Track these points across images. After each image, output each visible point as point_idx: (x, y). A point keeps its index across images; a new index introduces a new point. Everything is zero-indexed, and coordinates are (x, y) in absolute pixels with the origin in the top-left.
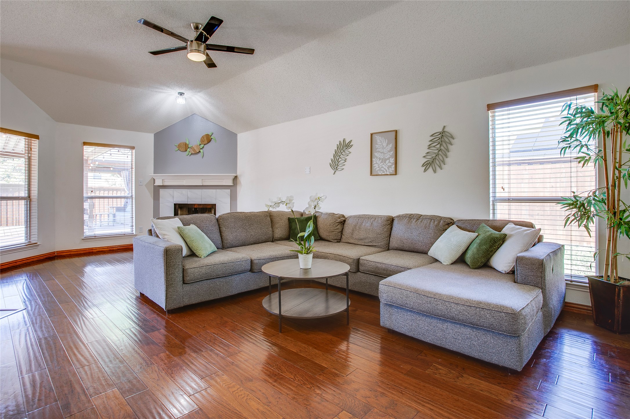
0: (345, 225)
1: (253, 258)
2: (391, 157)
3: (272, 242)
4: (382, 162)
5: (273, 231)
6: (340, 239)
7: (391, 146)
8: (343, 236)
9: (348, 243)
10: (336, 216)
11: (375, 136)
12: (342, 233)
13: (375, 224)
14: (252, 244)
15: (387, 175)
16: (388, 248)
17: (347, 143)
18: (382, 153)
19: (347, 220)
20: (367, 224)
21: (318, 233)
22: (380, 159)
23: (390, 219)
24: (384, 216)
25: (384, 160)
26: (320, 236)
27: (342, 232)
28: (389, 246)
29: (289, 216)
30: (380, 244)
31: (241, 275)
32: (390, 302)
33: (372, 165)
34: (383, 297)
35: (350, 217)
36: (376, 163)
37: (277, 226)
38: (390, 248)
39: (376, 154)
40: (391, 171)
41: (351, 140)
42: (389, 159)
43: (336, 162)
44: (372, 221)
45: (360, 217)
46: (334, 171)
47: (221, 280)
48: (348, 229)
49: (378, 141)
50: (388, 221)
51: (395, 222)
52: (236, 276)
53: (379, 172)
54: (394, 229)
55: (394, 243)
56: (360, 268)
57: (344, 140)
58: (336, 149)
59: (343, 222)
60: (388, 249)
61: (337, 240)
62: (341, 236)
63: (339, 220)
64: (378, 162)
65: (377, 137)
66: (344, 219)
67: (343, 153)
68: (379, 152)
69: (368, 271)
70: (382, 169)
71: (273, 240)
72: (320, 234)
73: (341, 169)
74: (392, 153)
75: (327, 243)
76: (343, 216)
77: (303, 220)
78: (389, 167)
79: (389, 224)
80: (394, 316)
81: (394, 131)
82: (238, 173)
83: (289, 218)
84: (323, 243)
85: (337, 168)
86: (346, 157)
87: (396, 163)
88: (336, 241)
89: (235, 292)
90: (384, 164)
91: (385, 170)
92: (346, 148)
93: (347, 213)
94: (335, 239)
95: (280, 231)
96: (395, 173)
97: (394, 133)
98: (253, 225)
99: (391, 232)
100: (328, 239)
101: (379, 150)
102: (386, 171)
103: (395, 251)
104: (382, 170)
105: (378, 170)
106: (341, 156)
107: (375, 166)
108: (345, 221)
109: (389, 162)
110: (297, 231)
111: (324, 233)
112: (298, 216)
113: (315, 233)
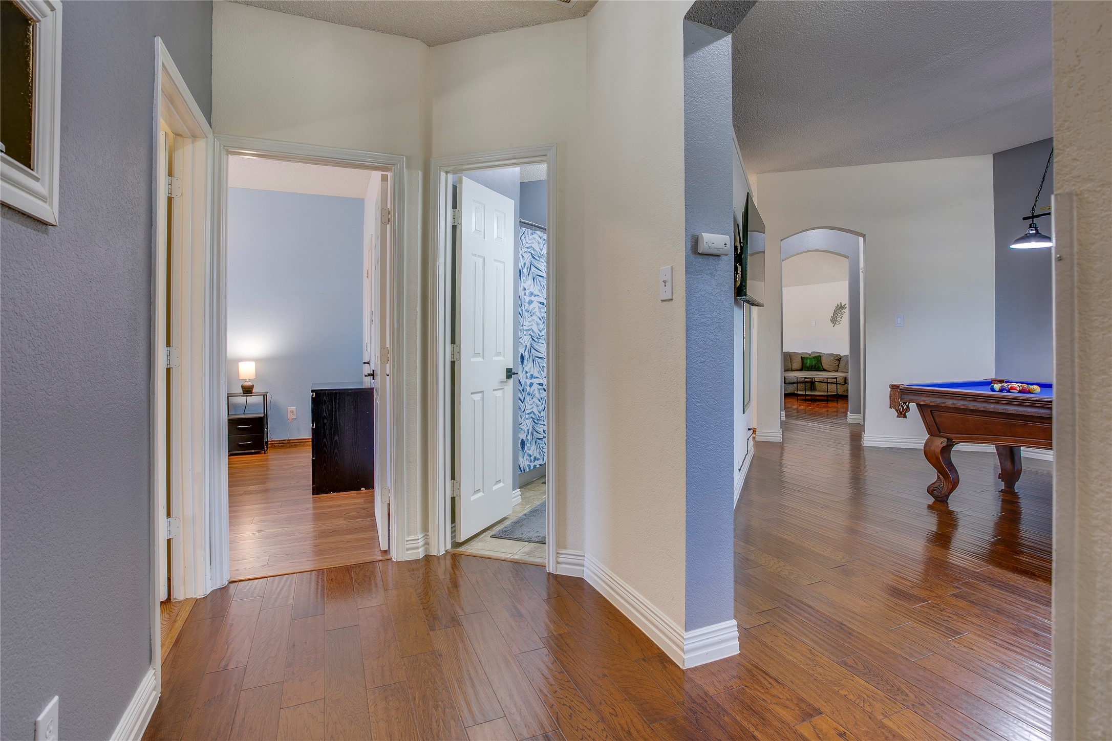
5: (791, 365)
6: (837, 370)
9: (843, 372)
10: (835, 355)
17: (842, 306)
26: (823, 368)
27: (838, 366)
29: (801, 356)
35: (844, 356)
37: (794, 361)
41: (846, 304)
43: (835, 318)
46: (832, 325)
48: (843, 363)
57: (841, 304)
58: (834, 311)
63: (836, 358)
71: (791, 370)
73: (838, 323)
76: (840, 355)
77: (812, 358)
85: (836, 323)
86: (842, 315)
92: (842, 309)
93: (842, 355)
94: (834, 370)
95: (796, 365)
100: (829, 370)
106: (839, 314)
108: (840, 359)
110: (808, 365)
111: (825, 367)
112: (808, 356)
113: (820, 366)
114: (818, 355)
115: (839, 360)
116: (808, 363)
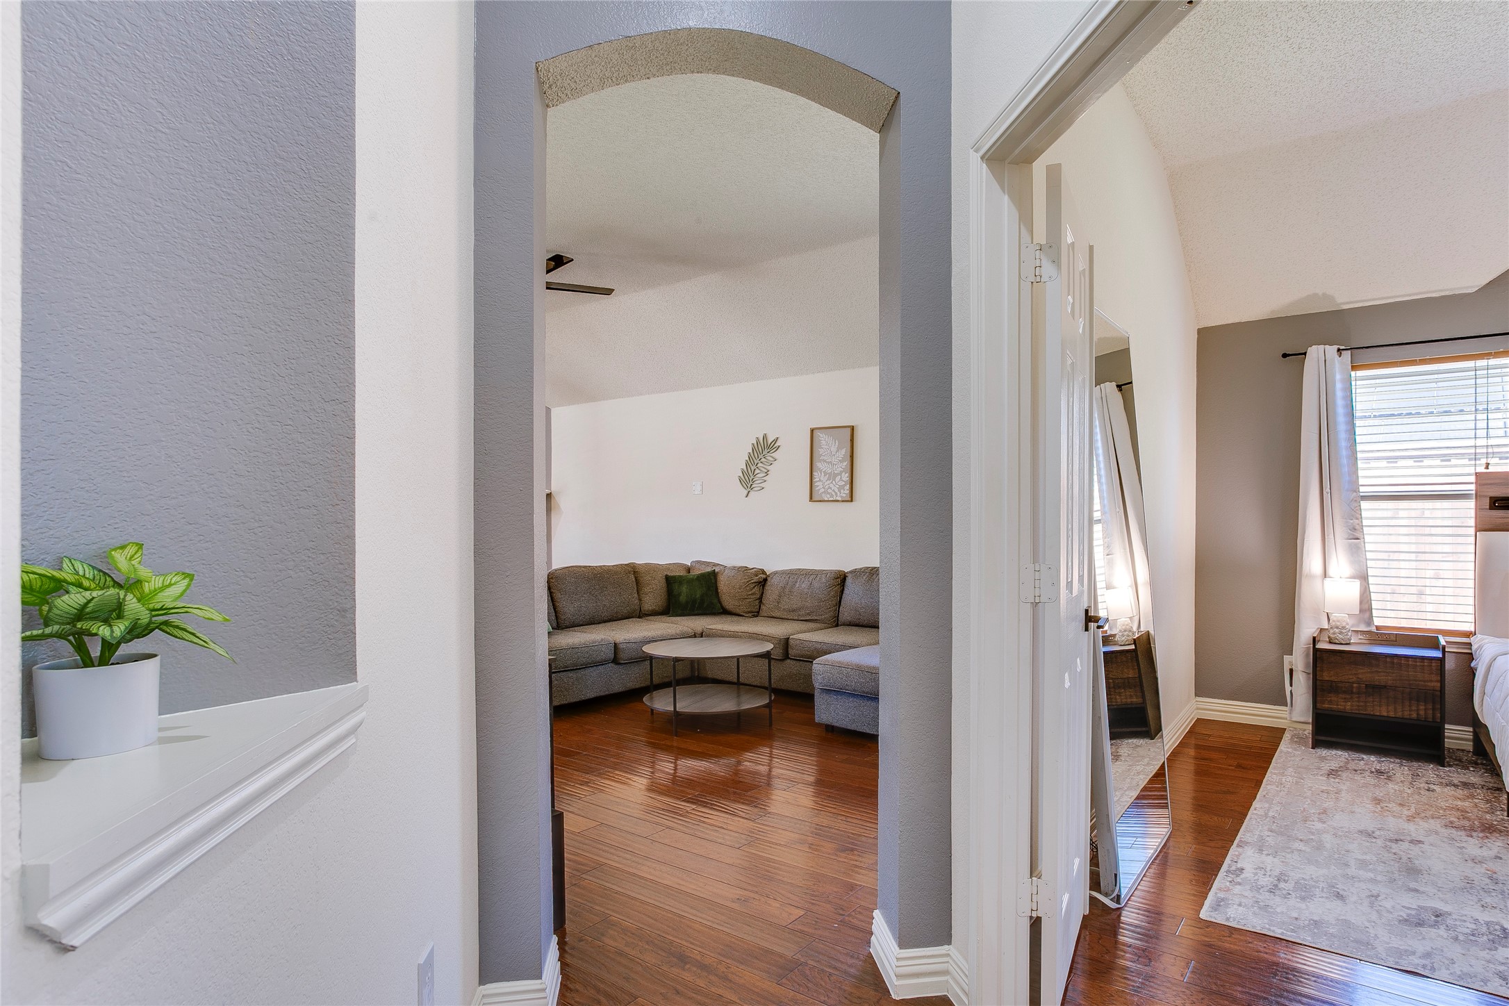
0: (767, 588)
1: (618, 641)
2: (844, 471)
3: (638, 618)
4: (829, 479)
5: (640, 600)
6: (758, 612)
7: (844, 452)
8: (763, 607)
9: (771, 617)
10: (751, 571)
11: (816, 433)
12: (761, 601)
13: (816, 584)
14: (605, 622)
15: (838, 501)
16: (836, 623)
17: (769, 443)
18: (828, 463)
19: (769, 579)
20: (803, 585)
21: (720, 603)
22: (825, 473)
23: (840, 576)
24: (831, 571)
25: (832, 476)
26: (722, 607)
27: (760, 599)
28: (838, 620)
29: (666, 573)
30: (823, 617)
31: (600, 667)
32: (827, 686)
33: (813, 483)
34: (818, 682)
35: (775, 573)
36: (820, 480)
37: (646, 590)
38: (840, 623)
39: (818, 465)
40: (844, 495)
41: (777, 438)
42: (840, 474)
43: (751, 475)
44: (810, 579)
45: (791, 573)
46: (746, 492)
47: (570, 674)
48: (771, 593)
49: (823, 442)
50: (837, 579)
51: (849, 581)
52: (591, 669)
53: (823, 495)
54: (846, 591)
55: (845, 615)
56: (790, 652)
57: (765, 437)
58: (751, 451)
59: (762, 581)
60: (837, 625)
61: (753, 612)
62: (760, 607)
63: (756, 579)
64: (822, 479)
65: (821, 435)
66: (764, 576)
67: (763, 460)
68: (825, 461)
69: (802, 657)
70: (829, 491)
71: (641, 614)
72: (723, 603)
73: (759, 488)
74: (845, 464)
75: (736, 618)
76: (763, 572)
77: (692, 579)
78: (841, 488)
79: (838, 585)
80: (833, 706)
81: (848, 427)
82: (554, 488)
83: (666, 575)
84: (729, 618)
85: (753, 486)
86: (768, 468)
87: (852, 481)
88: (750, 615)
89: (590, 694)
90: (832, 483)
91: (833, 493)
92: (769, 450)
93: (769, 569)
94: (749, 612)
95: (653, 599)
96: (850, 499)
97: (849, 431)
98: (606, 588)
99: (841, 598)
100: (738, 611)
101: (825, 458)
102: (836, 494)
103: (847, 627)
104: (829, 493)
105: (822, 493)
106: (760, 465)
107: (819, 485)
108: (765, 580)
109: (841, 480)
110: (683, 598)
111: (728, 603)
112: (683, 573)
113: (715, 601)
114: (709, 569)
115: (763, 583)
116: (684, 592)
